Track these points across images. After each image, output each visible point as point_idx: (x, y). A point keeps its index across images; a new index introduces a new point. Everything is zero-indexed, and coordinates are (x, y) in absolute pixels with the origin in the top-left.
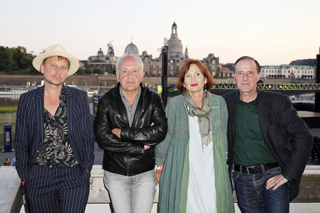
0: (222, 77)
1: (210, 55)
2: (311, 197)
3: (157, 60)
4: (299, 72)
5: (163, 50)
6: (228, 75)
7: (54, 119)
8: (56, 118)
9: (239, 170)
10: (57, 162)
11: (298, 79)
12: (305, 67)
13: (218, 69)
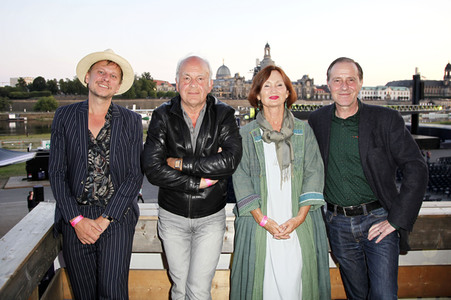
0: (317, 99)
1: (305, 77)
2: (425, 242)
4: (395, 94)
5: (256, 71)
6: (324, 97)
7: (95, 142)
8: (99, 141)
9: (333, 211)
10: (96, 198)
11: (394, 101)
12: (401, 88)
13: (313, 91)
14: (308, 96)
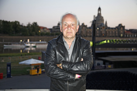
0: (126, 37)
3: (90, 28)
5: (93, 22)
6: (130, 36)
13: (124, 33)
14: (122, 35)
